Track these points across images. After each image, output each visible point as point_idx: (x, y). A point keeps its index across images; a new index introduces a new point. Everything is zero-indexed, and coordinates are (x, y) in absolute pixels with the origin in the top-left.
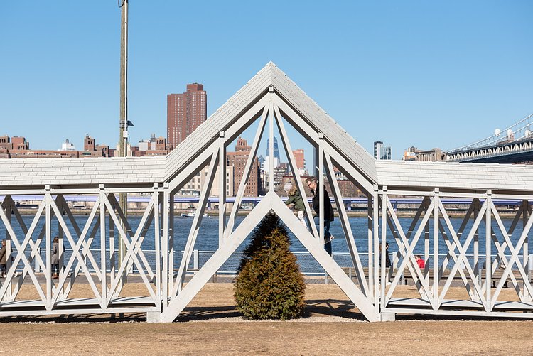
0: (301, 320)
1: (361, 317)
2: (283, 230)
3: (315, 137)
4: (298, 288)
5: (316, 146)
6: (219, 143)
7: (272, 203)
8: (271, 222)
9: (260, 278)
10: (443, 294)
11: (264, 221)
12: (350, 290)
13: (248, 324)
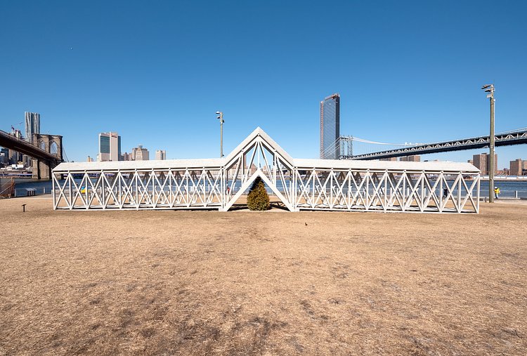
0: (268, 211)
1: (287, 209)
2: (263, 182)
3: (273, 151)
4: (267, 201)
5: (273, 154)
6: (242, 154)
7: (258, 173)
8: (258, 180)
9: (255, 197)
10: (316, 202)
11: (256, 179)
12: (282, 198)
13: (254, 213)
